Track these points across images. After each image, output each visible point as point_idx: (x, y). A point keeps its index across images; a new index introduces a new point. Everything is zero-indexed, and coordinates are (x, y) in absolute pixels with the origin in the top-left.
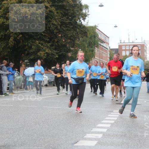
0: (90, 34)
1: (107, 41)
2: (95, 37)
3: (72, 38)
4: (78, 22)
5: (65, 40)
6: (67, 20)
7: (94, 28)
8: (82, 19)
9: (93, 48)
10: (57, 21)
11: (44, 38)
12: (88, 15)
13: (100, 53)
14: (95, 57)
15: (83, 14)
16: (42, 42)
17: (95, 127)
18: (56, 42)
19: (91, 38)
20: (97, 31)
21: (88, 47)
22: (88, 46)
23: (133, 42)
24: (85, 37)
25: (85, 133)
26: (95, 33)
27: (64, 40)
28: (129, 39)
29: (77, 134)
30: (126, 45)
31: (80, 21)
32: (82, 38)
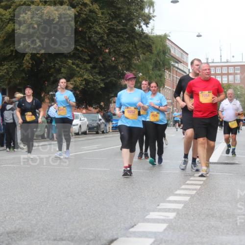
0: (156, 48)
1: (185, 60)
2: (164, 53)
3: (127, 55)
4: (136, 28)
5: (115, 58)
6: (119, 26)
7: (163, 38)
8: (144, 24)
9: (161, 72)
10: (102, 28)
11: (81, 55)
12: (154, 17)
13: (173, 80)
14: (164, 87)
15: (145, 16)
16: (77, 61)
17: (165, 201)
18: (101, 62)
19: (158, 55)
20: (168, 44)
21: (153, 70)
22: (153, 68)
23: (227, 62)
24: (149, 53)
25: (148, 211)
26: (165, 46)
27: (113, 59)
28: (221, 56)
29: (135, 213)
30: (215, 67)
31: (140, 27)
32: (143, 55)
